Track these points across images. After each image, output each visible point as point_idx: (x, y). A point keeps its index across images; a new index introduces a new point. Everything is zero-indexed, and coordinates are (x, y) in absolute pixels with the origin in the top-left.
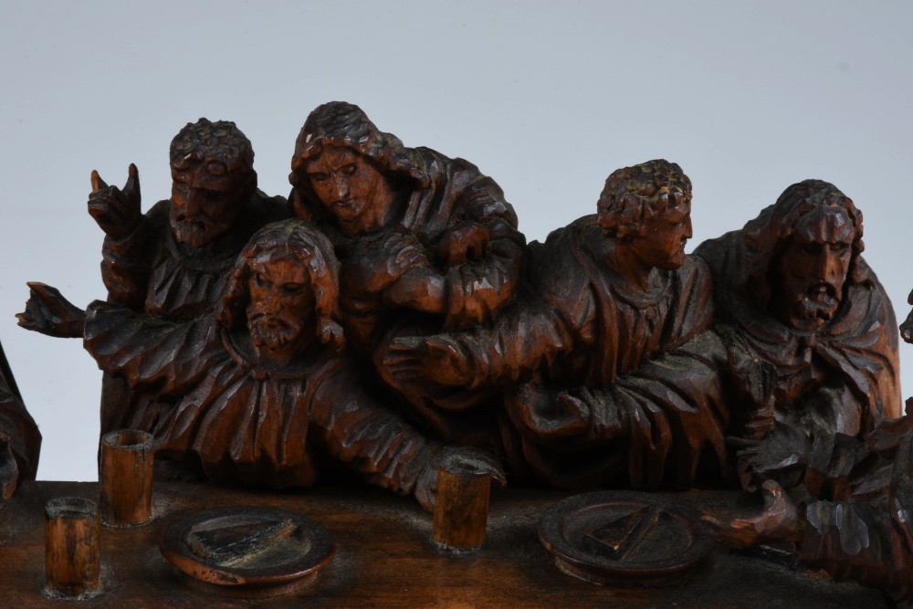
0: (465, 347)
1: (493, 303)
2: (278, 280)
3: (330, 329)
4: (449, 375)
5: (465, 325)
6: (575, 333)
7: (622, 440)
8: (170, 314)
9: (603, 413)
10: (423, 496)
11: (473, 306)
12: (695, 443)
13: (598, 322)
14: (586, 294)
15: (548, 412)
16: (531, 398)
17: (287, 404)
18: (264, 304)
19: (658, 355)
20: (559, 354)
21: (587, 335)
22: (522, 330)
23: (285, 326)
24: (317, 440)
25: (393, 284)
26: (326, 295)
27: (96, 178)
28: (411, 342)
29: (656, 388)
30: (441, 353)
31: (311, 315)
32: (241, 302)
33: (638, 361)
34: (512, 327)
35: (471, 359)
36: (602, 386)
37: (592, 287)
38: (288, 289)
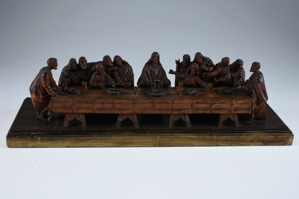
0: (210, 74)
1: (212, 70)
2: (194, 68)
3: (198, 72)
4: (208, 76)
5: (210, 72)
6: (219, 72)
7: (223, 82)
8: (183, 72)
9: (222, 80)
10: (206, 87)
11: (211, 70)
12: (229, 82)
13: (221, 72)
14: (220, 69)
15: (217, 80)
16: (215, 79)
17: (194, 79)
18: (192, 70)
19: (226, 75)
20: (218, 74)
21: (220, 73)
22: (215, 72)
23: (194, 72)
24: (197, 83)
25: (204, 68)
26: (198, 69)
27: (176, 60)
28: (205, 73)
29: (226, 78)
30: (208, 74)
31: (196, 71)
32: (190, 71)
33: (224, 75)
34: (214, 72)
35: (211, 75)
36: (221, 77)
37: (221, 68)
38: (195, 69)
